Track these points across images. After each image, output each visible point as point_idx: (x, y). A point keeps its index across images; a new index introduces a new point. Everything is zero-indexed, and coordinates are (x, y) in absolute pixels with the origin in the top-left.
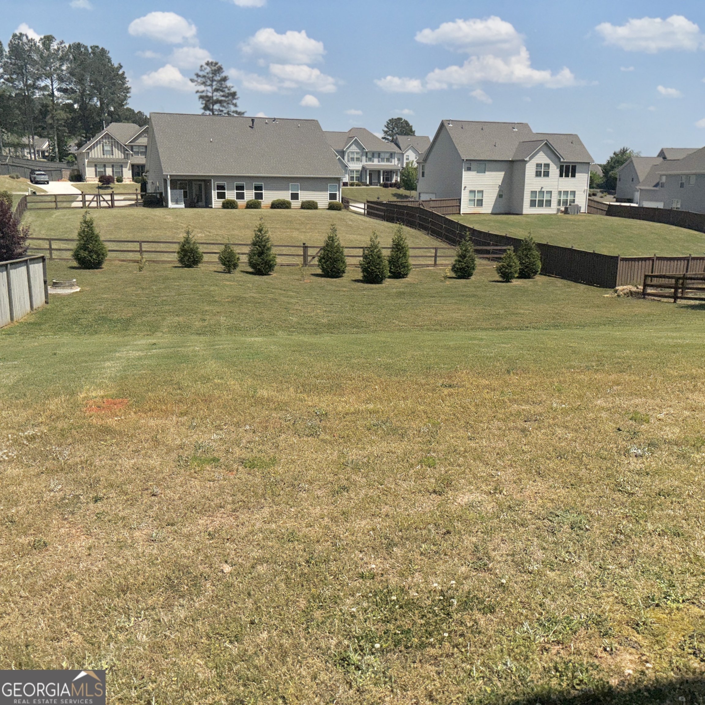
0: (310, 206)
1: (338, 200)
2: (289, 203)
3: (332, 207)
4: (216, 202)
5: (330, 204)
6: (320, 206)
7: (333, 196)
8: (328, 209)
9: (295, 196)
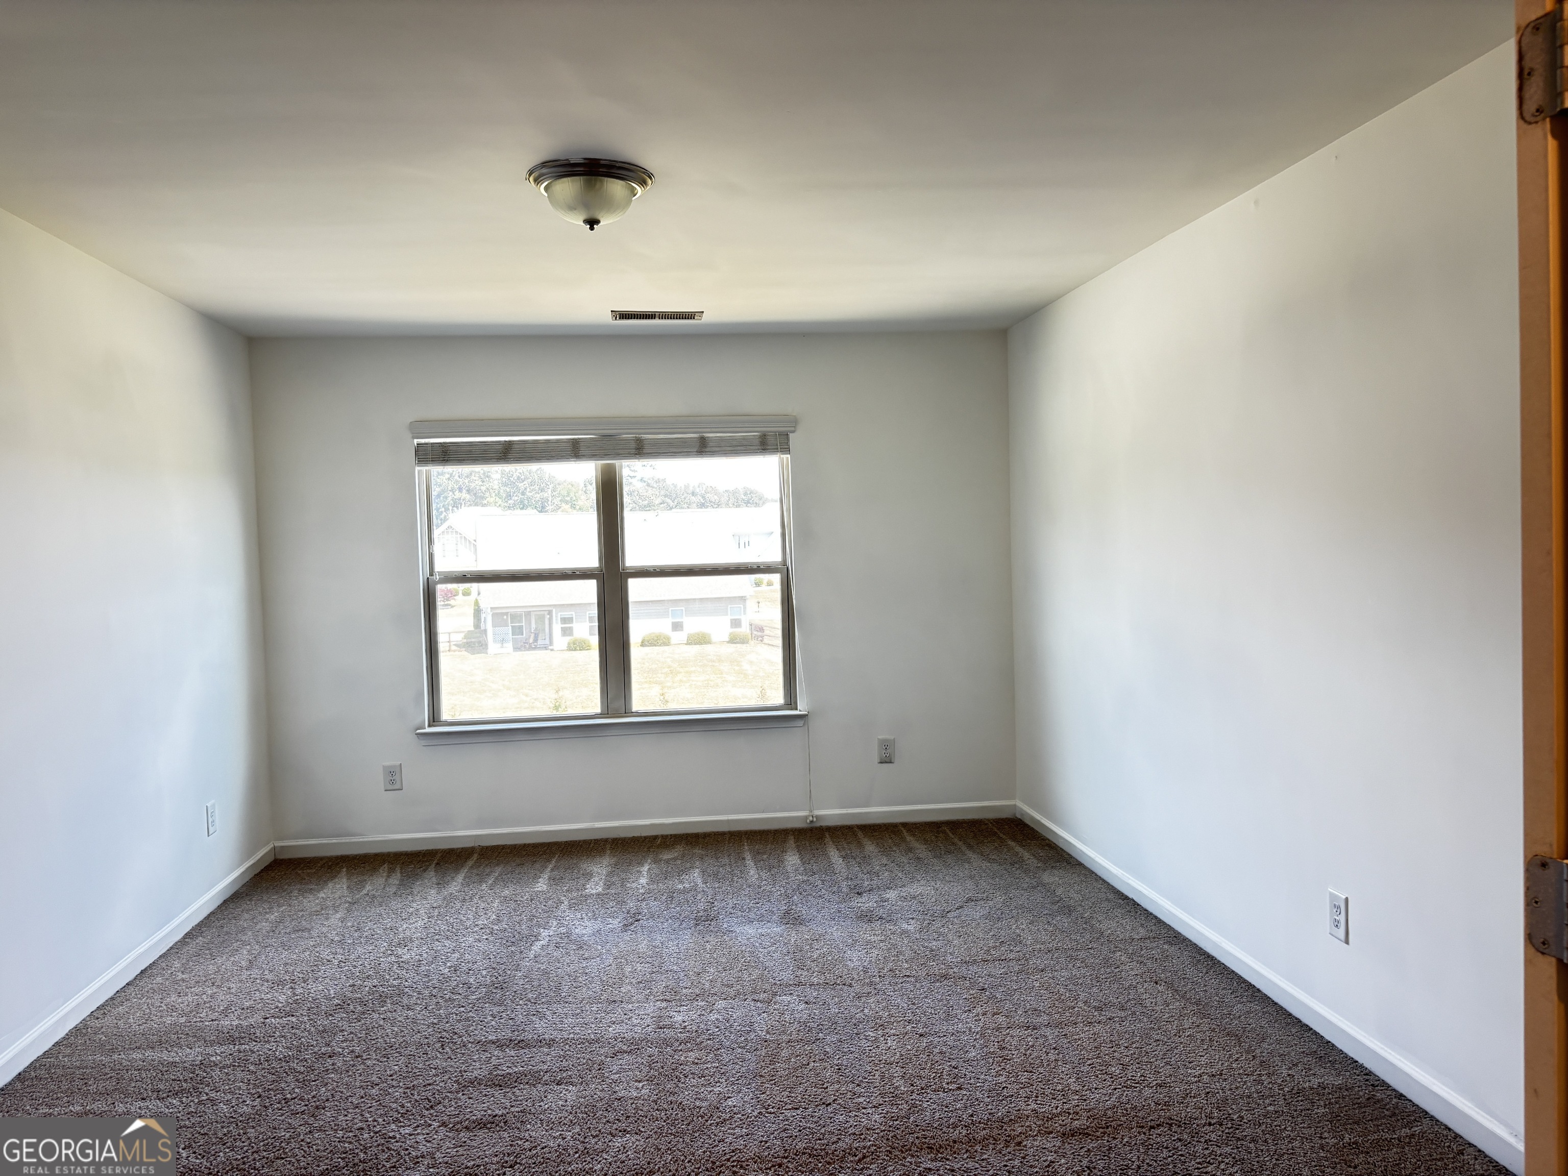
0: (701, 640)
1: (745, 629)
2: (668, 639)
3: (733, 640)
4: (560, 642)
5: (731, 634)
6: (714, 638)
7: (736, 623)
8: (728, 642)
9: (677, 627)
